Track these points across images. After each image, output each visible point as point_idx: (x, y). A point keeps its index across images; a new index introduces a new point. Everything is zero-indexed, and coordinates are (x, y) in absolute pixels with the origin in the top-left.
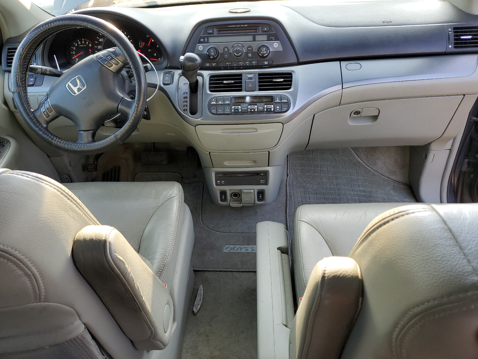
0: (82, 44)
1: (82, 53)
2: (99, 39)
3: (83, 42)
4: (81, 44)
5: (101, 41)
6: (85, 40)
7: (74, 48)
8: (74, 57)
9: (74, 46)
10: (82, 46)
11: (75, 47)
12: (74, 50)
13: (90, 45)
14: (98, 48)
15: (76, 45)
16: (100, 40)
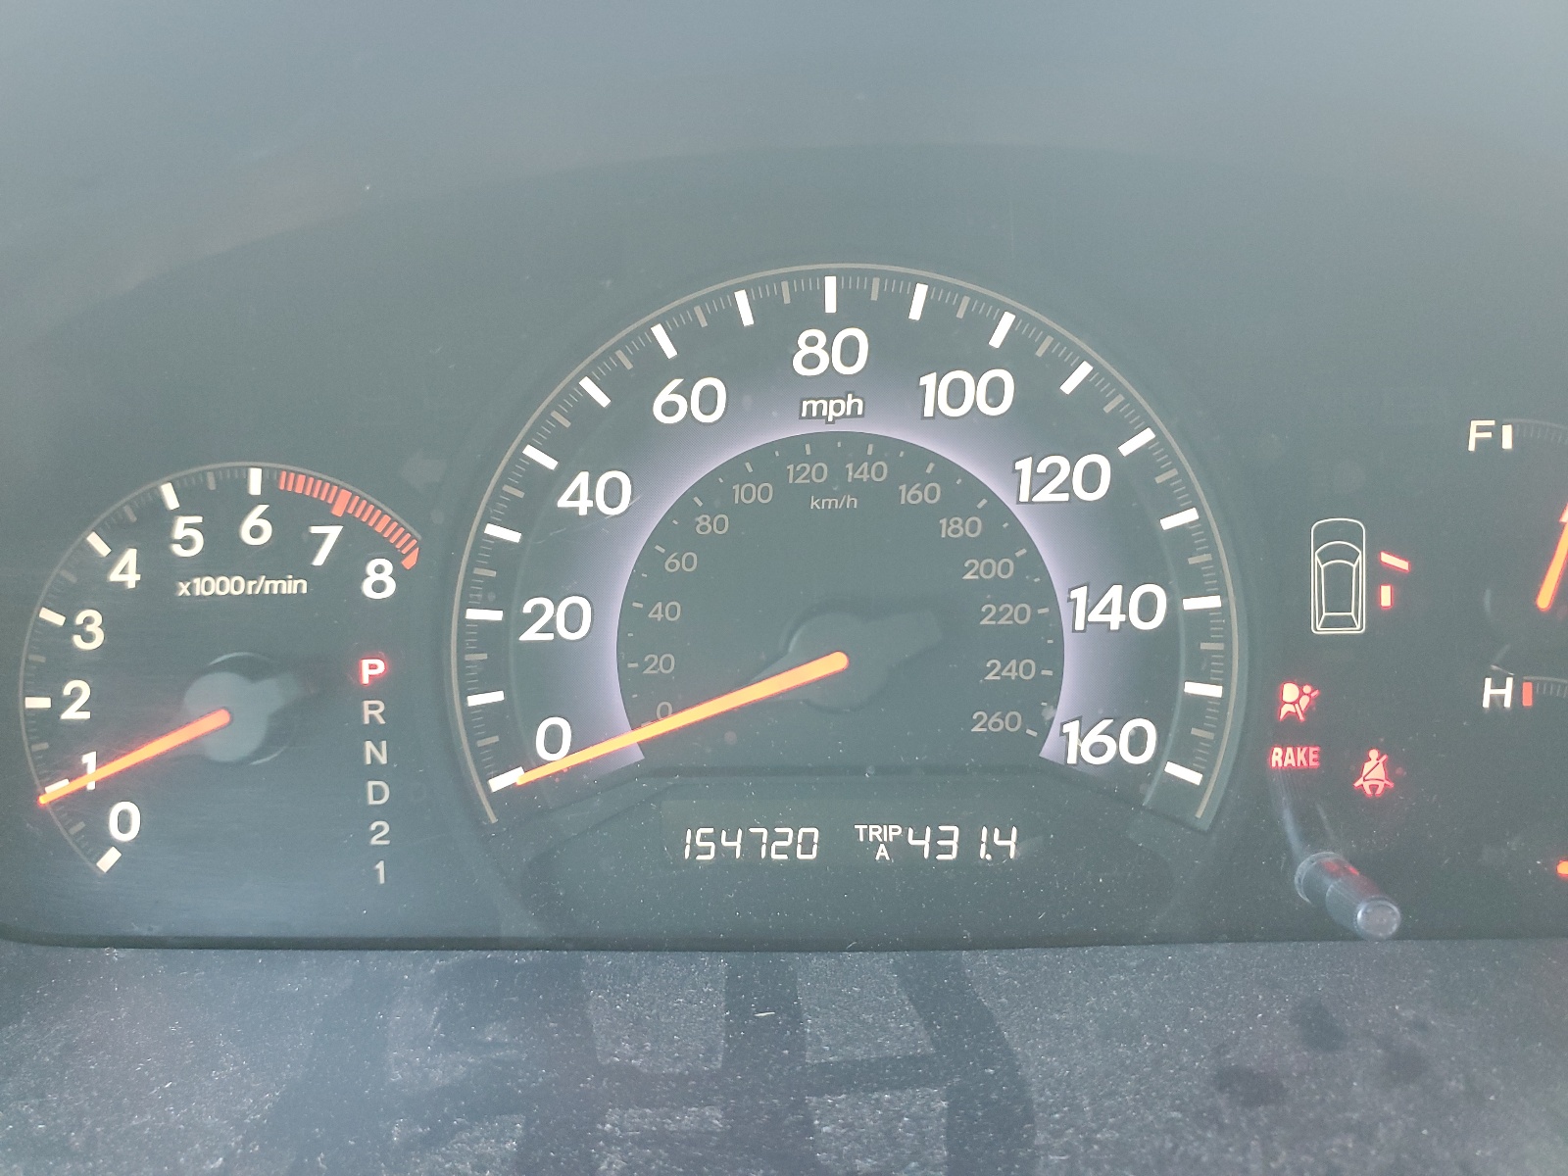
0: (224, 554)
1: (217, 720)
2: (559, 480)
3: (256, 528)
4: (206, 565)
5: (583, 506)
6: (298, 482)
7: (93, 619)
8: (77, 771)
9: (91, 587)
10: (230, 586)
11: (112, 600)
12: (83, 666)
13: (379, 579)
14: (531, 635)
15: (127, 571)
16: (580, 496)
